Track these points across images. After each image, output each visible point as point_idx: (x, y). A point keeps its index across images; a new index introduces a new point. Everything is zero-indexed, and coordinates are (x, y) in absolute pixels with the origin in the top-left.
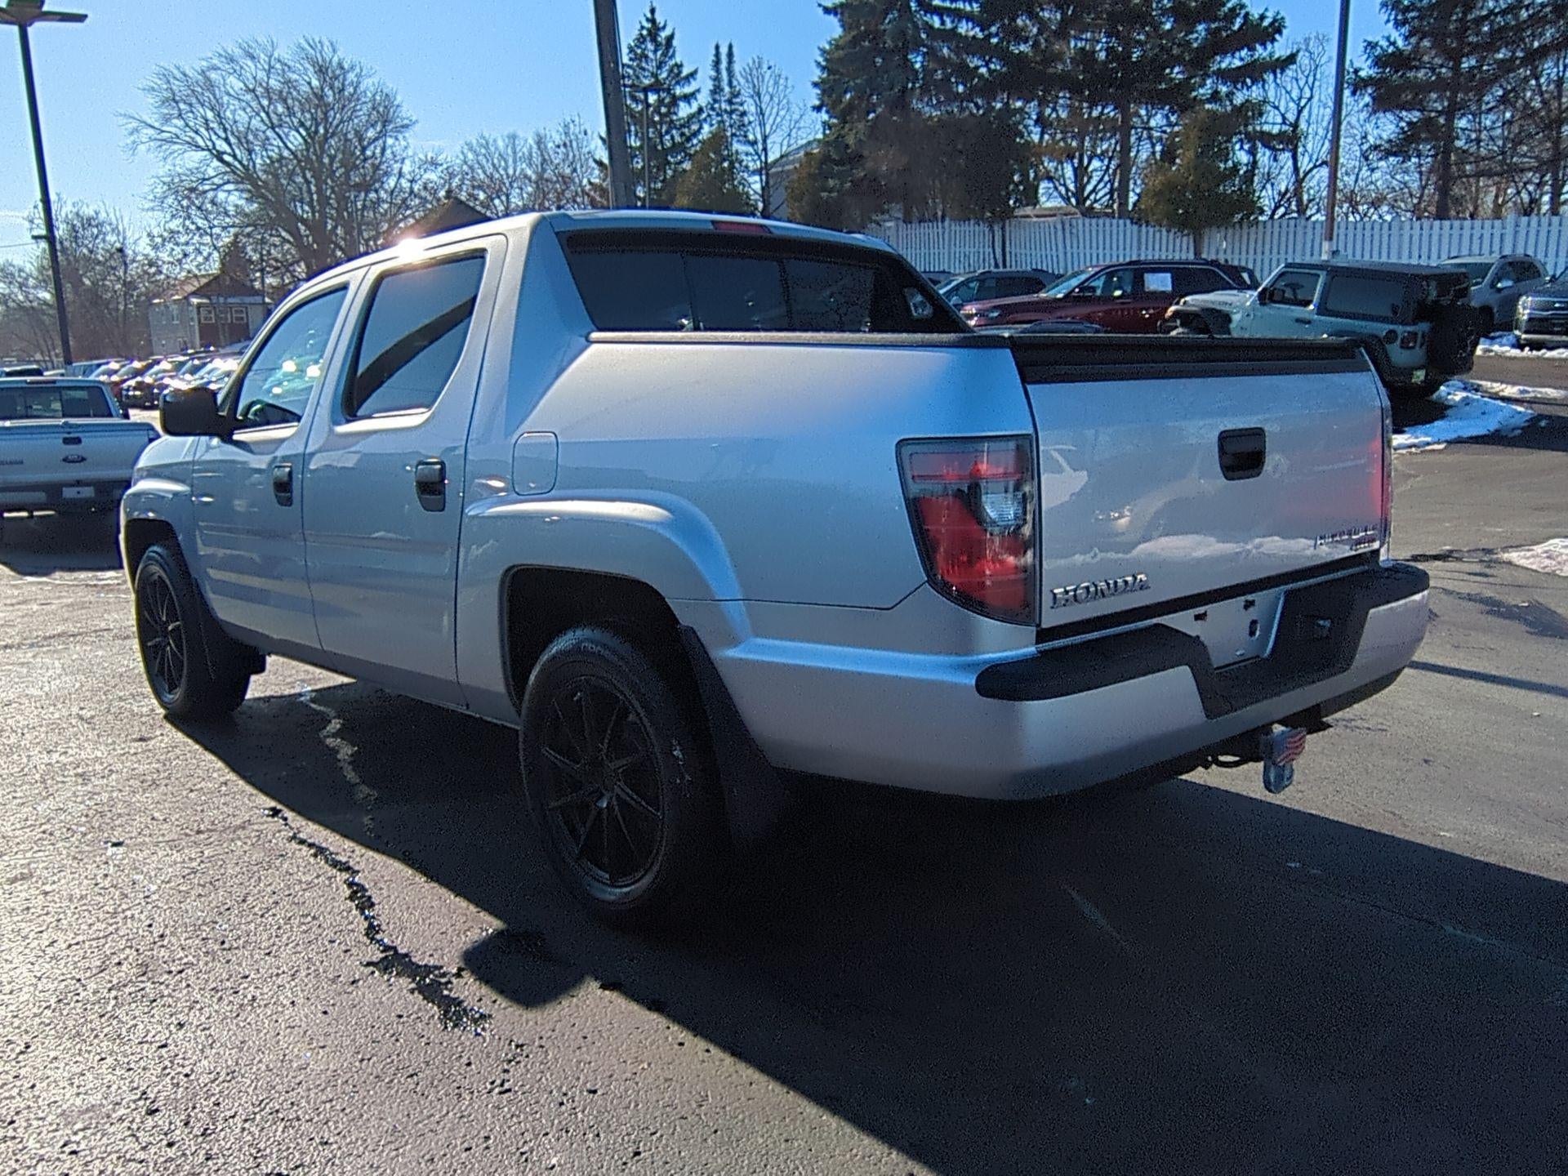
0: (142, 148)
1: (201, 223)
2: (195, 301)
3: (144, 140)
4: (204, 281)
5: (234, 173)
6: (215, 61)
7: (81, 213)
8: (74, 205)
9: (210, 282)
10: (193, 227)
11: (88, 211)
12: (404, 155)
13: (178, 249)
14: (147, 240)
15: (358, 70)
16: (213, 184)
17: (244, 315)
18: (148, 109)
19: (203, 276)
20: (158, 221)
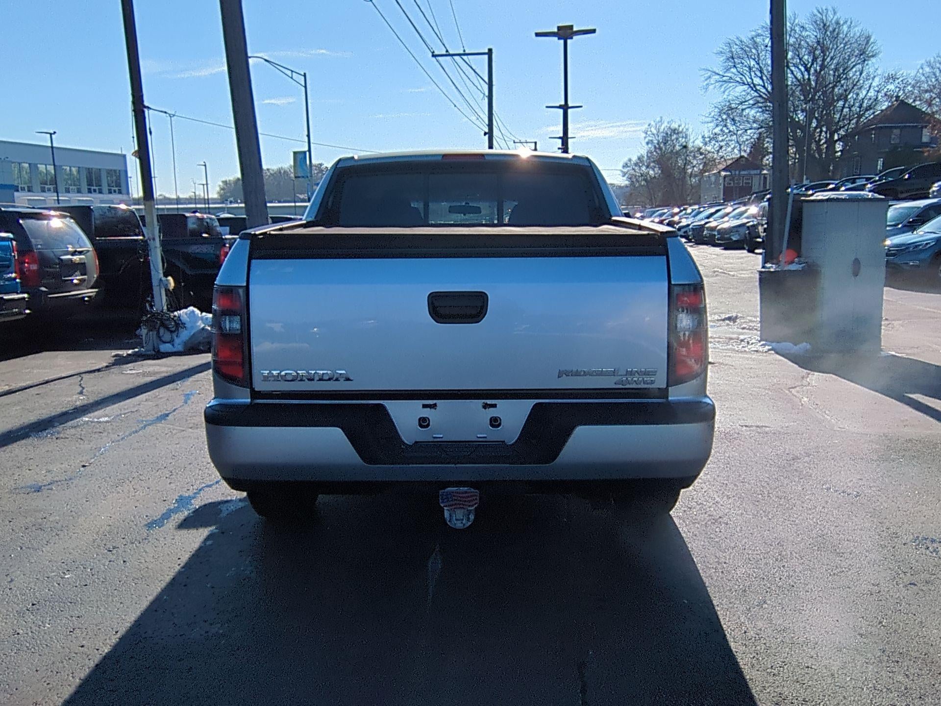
0: (711, 87)
1: (732, 128)
2: (723, 173)
3: (713, 82)
4: (729, 162)
5: (760, 96)
6: (760, 32)
7: (672, 127)
8: (668, 123)
9: (734, 162)
10: (727, 131)
11: (674, 126)
12: (876, 74)
13: (717, 144)
14: (702, 140)
15: (849, 23)
16: (749, 104)
17: (750, 182)
18: (718, 64)
19: (729, 159)
20: (708, 129)
